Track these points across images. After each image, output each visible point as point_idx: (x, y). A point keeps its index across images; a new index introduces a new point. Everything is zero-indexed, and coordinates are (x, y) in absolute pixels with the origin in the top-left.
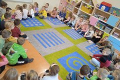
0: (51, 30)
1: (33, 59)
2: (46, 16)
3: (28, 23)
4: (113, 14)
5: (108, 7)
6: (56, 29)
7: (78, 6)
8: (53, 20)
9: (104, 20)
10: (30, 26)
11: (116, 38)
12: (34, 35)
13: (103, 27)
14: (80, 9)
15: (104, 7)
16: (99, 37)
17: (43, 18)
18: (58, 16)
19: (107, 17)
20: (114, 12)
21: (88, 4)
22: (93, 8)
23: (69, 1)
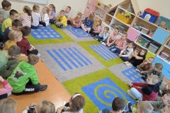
0: (73, 45)
1: (46, 86)
2: (66, 24)
3: (39, 34)
4: (162, 26)
5: (155, 17)
6: (80, 43)
7: (113, 12)
8: (76, 30)
9: (148, 34)
10: (43, 38)
11: (164, 60)
12: (48, 51)
13: (146, 44)
14: (114, 17)
15: (148, 16)
16: (141, 58)
17: (61, 27)
19: (153, 30)
21: (126, 11)
22: (133, 17)
23: (99, 4)
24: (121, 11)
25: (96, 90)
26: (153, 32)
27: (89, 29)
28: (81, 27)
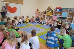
0: (32, 27)
2: (29, 22)
3: (19, 26)
6: (35, 26)
7: (45, 13)
12: (23, 29)
18: (35, 21)
20: (64, 10)
23: (39, 13)
24: (48, 12)
25: (44, 37)
26: (62, 14)
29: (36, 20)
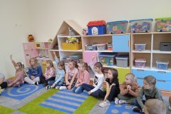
4: (116, 32)
9: (106, 48)
11: (142, 68)
13: (112, 61)
14: (60, 50)
19: (109, 41)
20: (115, 28)
21: (68, 37)
22: (80, 39)
23: (38, 45)
24: (65, 40)
26: (111, 43)
27: (38, 79)
28: (25, 83)
29: (31, 73)
